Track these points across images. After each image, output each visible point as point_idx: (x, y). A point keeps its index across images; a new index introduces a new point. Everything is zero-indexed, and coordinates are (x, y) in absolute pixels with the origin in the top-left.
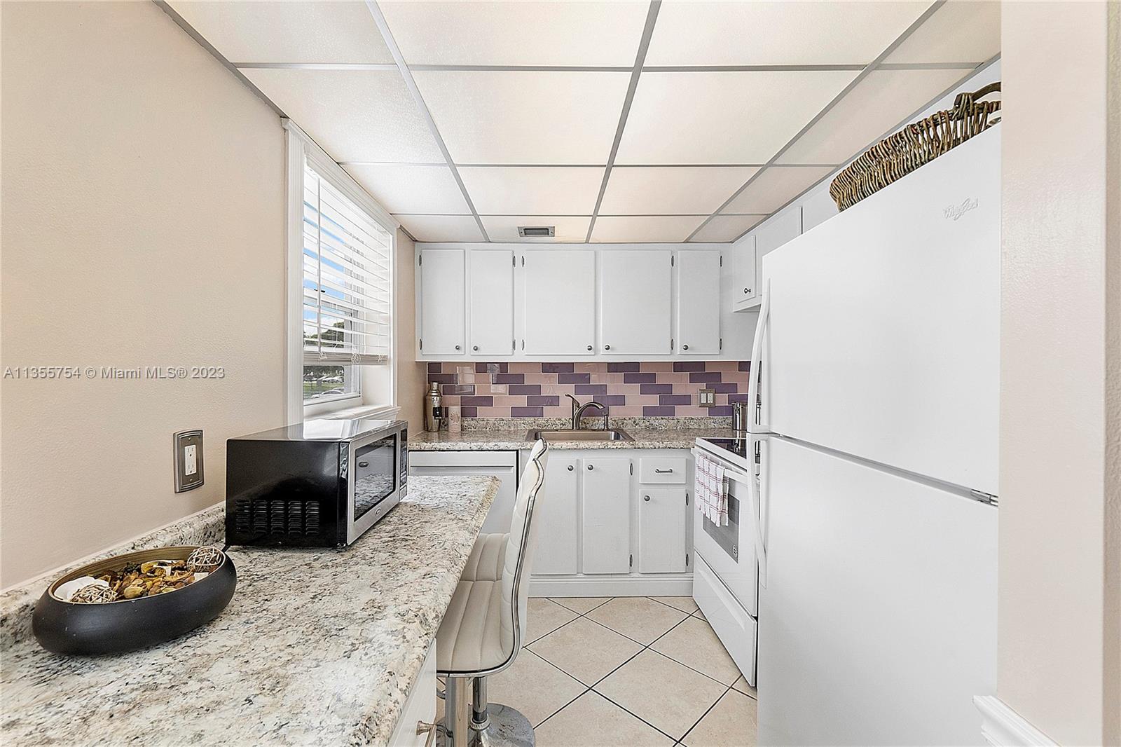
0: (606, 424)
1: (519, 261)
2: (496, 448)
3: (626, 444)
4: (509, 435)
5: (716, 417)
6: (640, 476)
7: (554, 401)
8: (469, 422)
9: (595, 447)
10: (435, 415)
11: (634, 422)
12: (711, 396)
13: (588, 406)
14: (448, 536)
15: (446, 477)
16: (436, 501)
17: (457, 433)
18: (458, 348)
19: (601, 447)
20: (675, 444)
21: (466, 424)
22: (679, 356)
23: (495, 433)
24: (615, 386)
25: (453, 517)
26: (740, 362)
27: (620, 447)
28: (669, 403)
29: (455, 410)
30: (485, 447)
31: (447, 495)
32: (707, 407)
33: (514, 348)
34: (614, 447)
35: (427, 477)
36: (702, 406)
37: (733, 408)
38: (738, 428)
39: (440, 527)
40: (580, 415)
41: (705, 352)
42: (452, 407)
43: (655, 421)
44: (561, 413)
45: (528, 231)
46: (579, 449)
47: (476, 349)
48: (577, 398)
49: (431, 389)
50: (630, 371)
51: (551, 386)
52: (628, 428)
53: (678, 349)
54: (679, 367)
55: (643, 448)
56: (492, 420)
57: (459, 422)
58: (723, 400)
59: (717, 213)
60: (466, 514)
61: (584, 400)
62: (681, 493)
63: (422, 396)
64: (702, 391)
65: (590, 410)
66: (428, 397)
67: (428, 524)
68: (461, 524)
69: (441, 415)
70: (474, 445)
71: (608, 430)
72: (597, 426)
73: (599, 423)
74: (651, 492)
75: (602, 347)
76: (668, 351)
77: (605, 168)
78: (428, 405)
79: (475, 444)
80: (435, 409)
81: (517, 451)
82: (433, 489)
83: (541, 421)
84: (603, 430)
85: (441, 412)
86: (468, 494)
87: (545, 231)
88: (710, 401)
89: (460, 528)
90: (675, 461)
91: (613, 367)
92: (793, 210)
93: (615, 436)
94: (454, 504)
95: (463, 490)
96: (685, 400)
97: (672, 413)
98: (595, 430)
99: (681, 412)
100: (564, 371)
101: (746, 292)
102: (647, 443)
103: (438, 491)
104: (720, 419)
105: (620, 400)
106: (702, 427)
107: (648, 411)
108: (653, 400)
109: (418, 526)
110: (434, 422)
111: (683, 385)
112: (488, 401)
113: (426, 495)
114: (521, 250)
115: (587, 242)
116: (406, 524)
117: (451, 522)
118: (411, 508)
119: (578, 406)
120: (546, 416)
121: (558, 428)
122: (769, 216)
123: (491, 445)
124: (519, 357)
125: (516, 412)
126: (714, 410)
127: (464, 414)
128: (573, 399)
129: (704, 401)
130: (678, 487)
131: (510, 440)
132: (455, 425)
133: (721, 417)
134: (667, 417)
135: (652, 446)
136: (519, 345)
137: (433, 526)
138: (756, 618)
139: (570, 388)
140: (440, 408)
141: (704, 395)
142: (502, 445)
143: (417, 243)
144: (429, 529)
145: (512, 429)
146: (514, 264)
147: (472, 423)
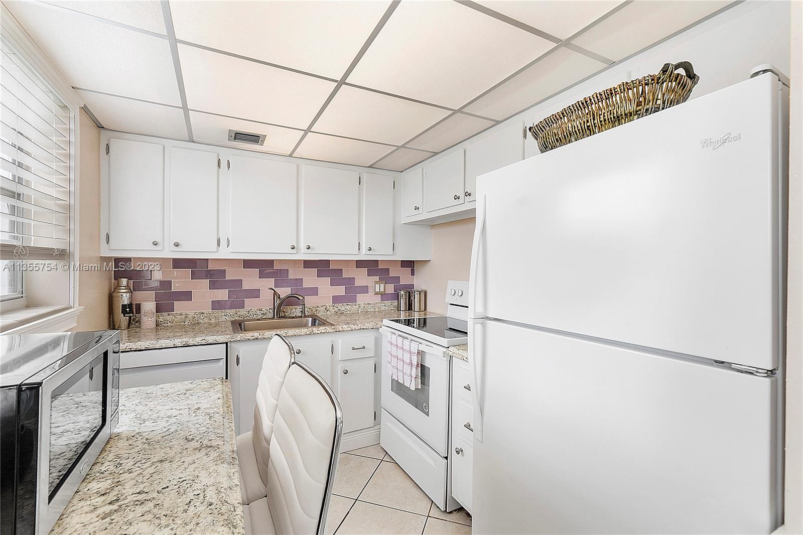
0: (303, 312)
1: (224, 164)
2: (203, 342)
3: (329, 329)
4: (213, 327)
5: (385, 302)
6: (340, 354)
7: (255, 294)
8: (164, 317)
9: (303, 334)
10: (124, 312)
11: (326, 309)
12: (382, 285)
13: (289, 297)
14: (204, 479)
15: (161, 386)
16: (162, 424)
17: (151, 329)
18: (155, 244)
19: (307, 333)
20: (367, 325)
21: (161, 319)
22: (364, 256)
23: (195, 326)
24: (310, 279)
25: (198, 445)
26: (402, 261)
27: (324, 331)
28: (352, 292)
29: (149, 306)
30: (191, 342)
31: (175, 413)
32: (379, 294)
33: (219, 245)
34: (318, 332)
35: (136, 389)
36: (377, 294)
37: (398, 295)
38: (402, 310)
39: (186, 464)
40: (280, 305)
41: (382, 253)
42: (144, 303)
43: (342, 307)
44: (263, 305)
45: (239, 136)
46: (288, 336)
47: (177, 245)
48: (277, 290)
49: (118, 286)
50: (322, 267)
51: (251, 280)
52: (321, 314)
53: (364, 250)
54: (360, 264)
55: (343, 331)
56: (191, 314)
57: (154, 319)
58: (390, 289)
59: (403, 146)
60: (213, 437)
61: (284, 292)
62: (371, 364)
63: (107, 292)
64: (376, 282)
65: (290, 300)
66: (114, 294)
67: (166, 465)
68: (214, 454)
69: (131, 312)
70: (177, 342)
71: (305, 316)
72: (295, 314)
73: (297, 311)
74: (348, 366)
75: (303, 246)
76: (356, 252)
77: (337, 83)
78: (115, 302)
79: (180, 340)
80: (124, 306)
81: (227, 343)
82: (151, 405)
83: (242, 312)
84: (301, 317)
85: (132, 310)
86: (203, 406)
87: (255, 139)
88: (382, 290)
89: (215, 460)
90: (367, 339)
91: (308, 264)
92: (458, 152)
93: (312, 321)
94: (190, 424)
95: (193, 401)
96: (365, 290)
97: (353, 300)
98: (293, 318)
99: (362, 299)
100: (265, 267)
101: (416, 209)
102: (345, 326)
103: (159, 408)
104: (388, 303)
105: (314, 291)
106: (377, 310)
107: (336, 299)
108: (341, 290)
109: (151, 470)
110: (123, 320)
111: (362, 278)
112: (187, 296)
113: (145, 416)
114: (226, 155)
115: (290, 156)
116: (130, 471)
117: (198, 455)
118: (130, 442)
119: (279, 298)
120: (247, 308)
121: (259, 317)
122: (436, 154)
123: (198, 340)
124: (224, 253)
125: (217, 305)
126: (384, 296)
127: (158, 310)
128: (275, 291)
129: (377, 290)
130: (369, 359)
131: (217, 333)
132: (148, 320)
133: (389, 302)
134: (351, 304)
135: (349, 329)
136: (223, 243)
137: (175, 466)
138: (446, 458)
139: (271, 282)
140: (130, 305)
141: (377, 286)
142: (210, 339)
143: (102, 131)
144: (171, 474)
145: (213, 321)
146: (219, 166)
147: (169, 318)
